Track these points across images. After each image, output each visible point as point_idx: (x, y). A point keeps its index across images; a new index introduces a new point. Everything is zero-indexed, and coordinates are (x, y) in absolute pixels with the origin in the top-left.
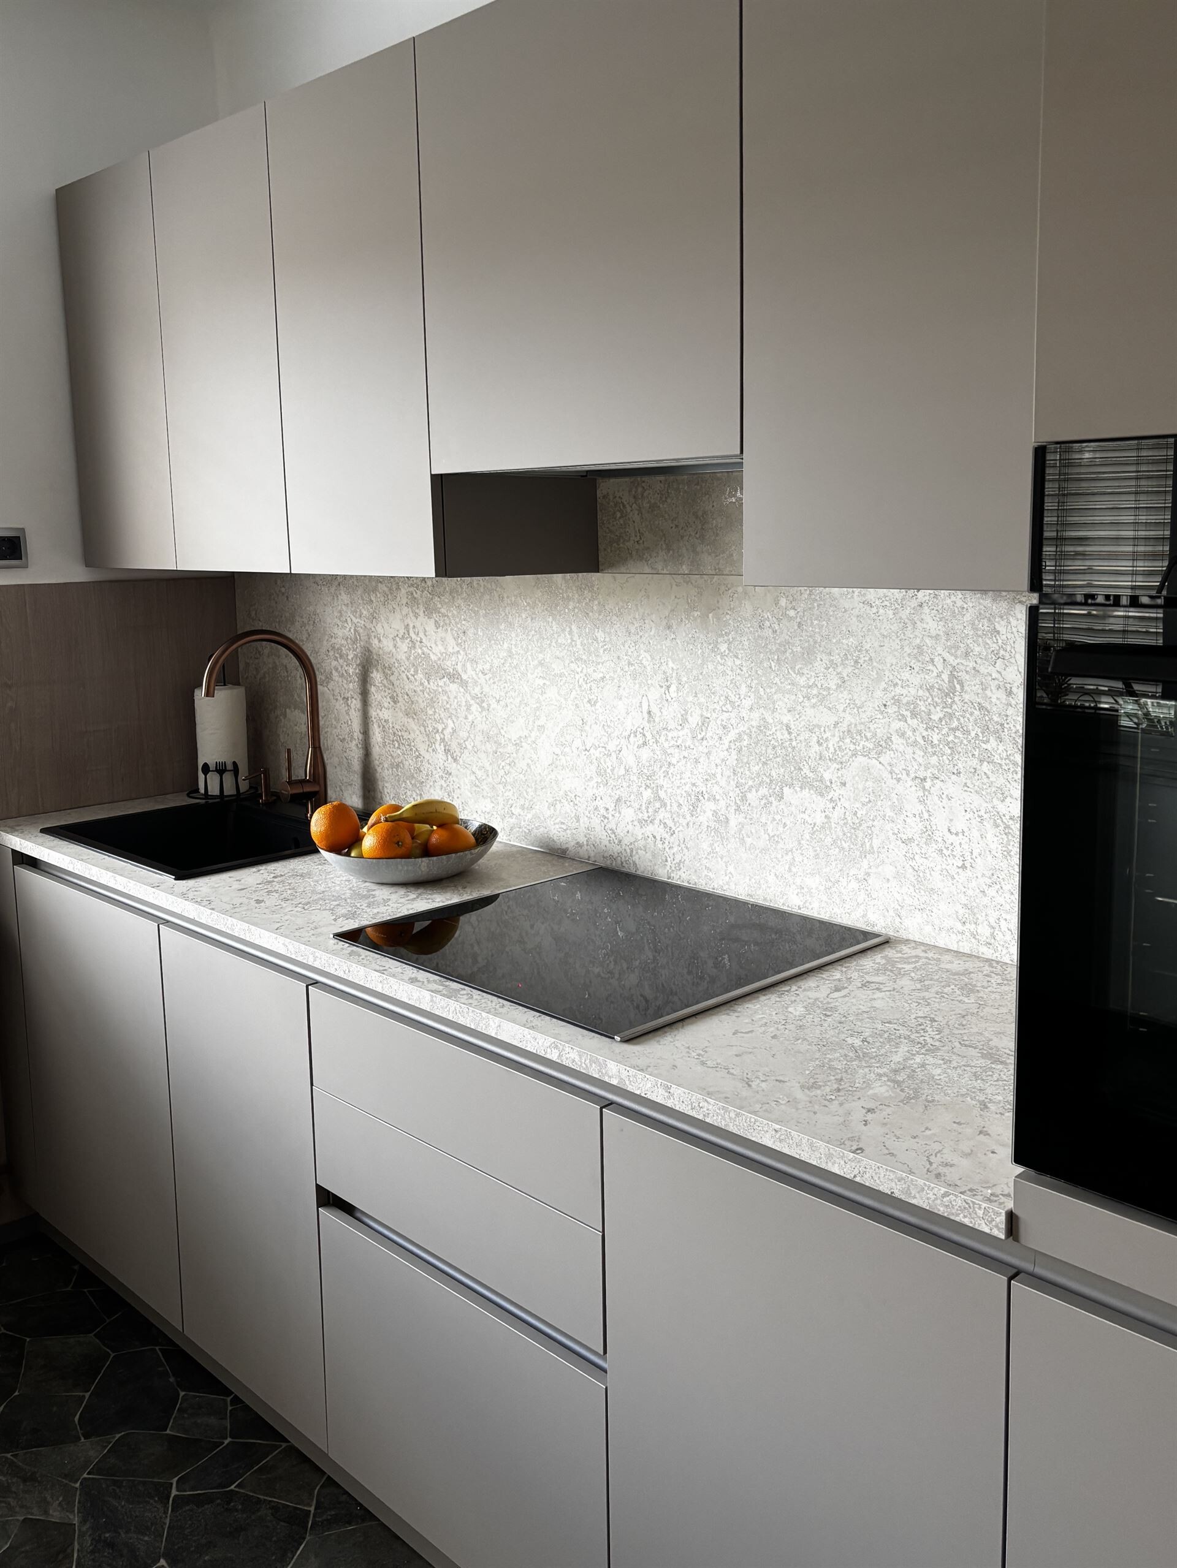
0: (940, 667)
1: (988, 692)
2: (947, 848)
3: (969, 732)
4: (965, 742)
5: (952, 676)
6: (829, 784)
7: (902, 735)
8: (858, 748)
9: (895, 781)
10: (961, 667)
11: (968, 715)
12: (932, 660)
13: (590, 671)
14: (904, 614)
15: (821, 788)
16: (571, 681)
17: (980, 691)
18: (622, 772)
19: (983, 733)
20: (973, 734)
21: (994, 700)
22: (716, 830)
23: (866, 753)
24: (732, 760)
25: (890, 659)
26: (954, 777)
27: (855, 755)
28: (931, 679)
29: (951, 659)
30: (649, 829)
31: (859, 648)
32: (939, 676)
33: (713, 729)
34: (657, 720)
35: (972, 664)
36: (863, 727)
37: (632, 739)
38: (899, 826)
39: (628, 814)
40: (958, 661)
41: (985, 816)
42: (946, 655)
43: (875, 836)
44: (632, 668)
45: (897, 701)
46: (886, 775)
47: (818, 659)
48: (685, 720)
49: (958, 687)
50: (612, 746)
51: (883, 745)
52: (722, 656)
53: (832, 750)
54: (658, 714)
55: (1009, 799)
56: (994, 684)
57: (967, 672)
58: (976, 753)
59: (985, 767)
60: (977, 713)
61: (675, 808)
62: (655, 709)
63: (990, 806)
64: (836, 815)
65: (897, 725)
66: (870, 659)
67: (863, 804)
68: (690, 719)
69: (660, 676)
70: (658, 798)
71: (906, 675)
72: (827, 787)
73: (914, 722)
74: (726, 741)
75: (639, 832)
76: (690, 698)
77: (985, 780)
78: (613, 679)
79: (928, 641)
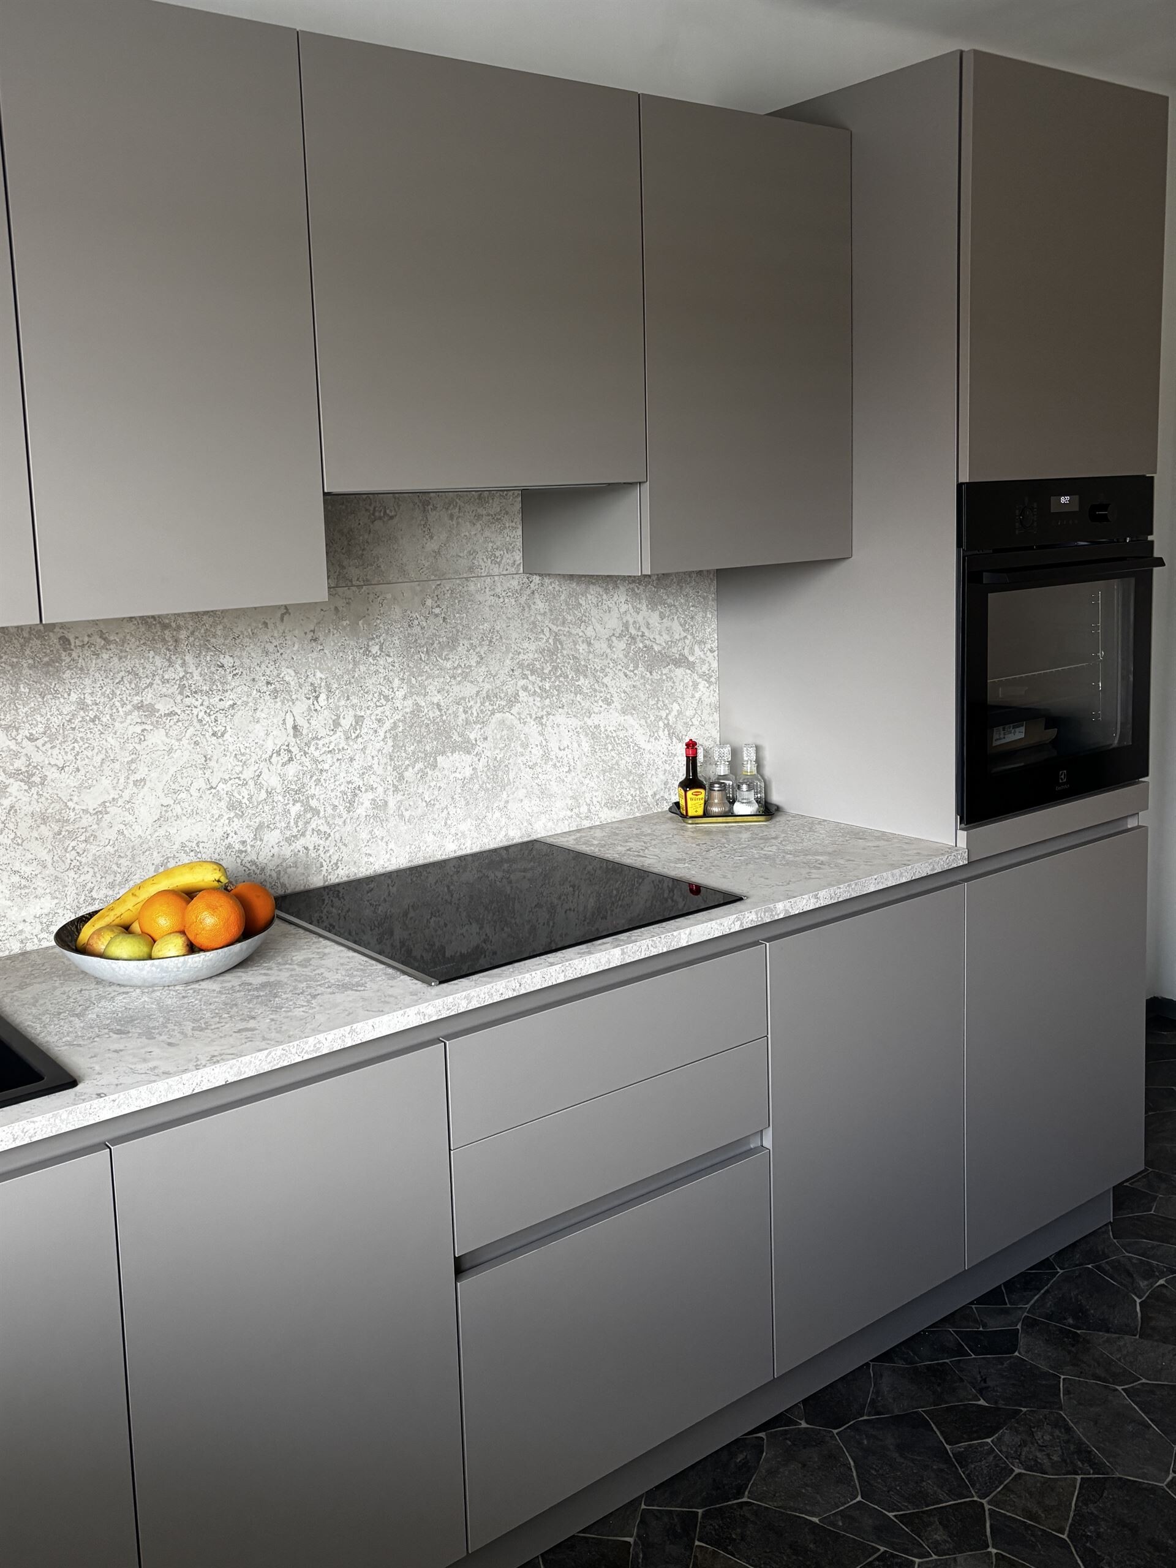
0: (548, 634)
1: (577, 646)
2: (559, 762)
3: (568, 677)
4: (566, 684)
5: (556, 640)
6: (474, 742)
7: (525, 689)
8: (495, 707)
9: (522, 725)
10: (561, 632)
11: (566, 665)
12: (543, 631)
13: (215, 700)
14: (523, 600)
15: (467, 747)
16: (186, 718)
17: (573, 647)
18: (263, 795)
19: (576, 675)
20: (570, 677)
21: (581, 651)
22: (375, 817)
23: (501, 710)
24: (388, 748)
25: (515, 635)
26: (560, 710)
27: (493, 713)
28: (542, 644)
29: (554, 628)
30: (298, 845)
31: (492, 630)
32: (547, 641)
33: (369, 723)
34: (304, 732)
35: (567, 629)
36: (498, 690)
37: (274, 759)
38: (527, 757)
39: (272, 838)
40: (559, 628)
41: (581, 731)
42: (551, 625)
43: (511, 771)
44: (271, 687)
45: (521, 665)
46: (516, 722)
47: (461, 645)
48: (337, 724)
49: (559, 646)
50: (248, 774)
51: (513, 700)
52: (375, 657)
53: (475, 714)
54: (306, 725)
55: (593, 715)
56: (580, 640)
57: (565, 635)
58: (573, 690)
59: (579, 698)
60: (572, 662)
61: (329, 810)
62: (301, 722)
63: (582, 723)
64: (480, 766)
65: (522, 682)
66: (501, 637)
67: (501, 750)
68: (342, 721)
69: (307, 688)
70: (308, 808)
71: (526, 645)
72: (473, 744)
73: (532, 678)
74: (381, 733)
75: (287, 851)
76: (343, 702)
77: (579, 707)
78: (246, 703)
79: (539, 618)
